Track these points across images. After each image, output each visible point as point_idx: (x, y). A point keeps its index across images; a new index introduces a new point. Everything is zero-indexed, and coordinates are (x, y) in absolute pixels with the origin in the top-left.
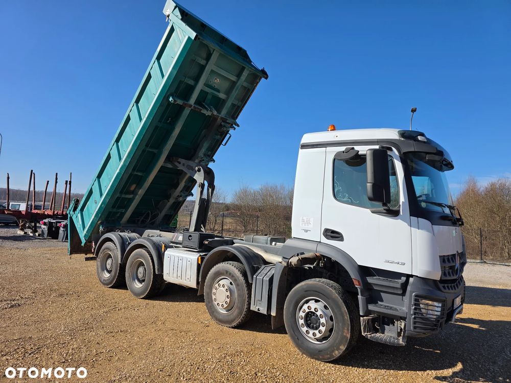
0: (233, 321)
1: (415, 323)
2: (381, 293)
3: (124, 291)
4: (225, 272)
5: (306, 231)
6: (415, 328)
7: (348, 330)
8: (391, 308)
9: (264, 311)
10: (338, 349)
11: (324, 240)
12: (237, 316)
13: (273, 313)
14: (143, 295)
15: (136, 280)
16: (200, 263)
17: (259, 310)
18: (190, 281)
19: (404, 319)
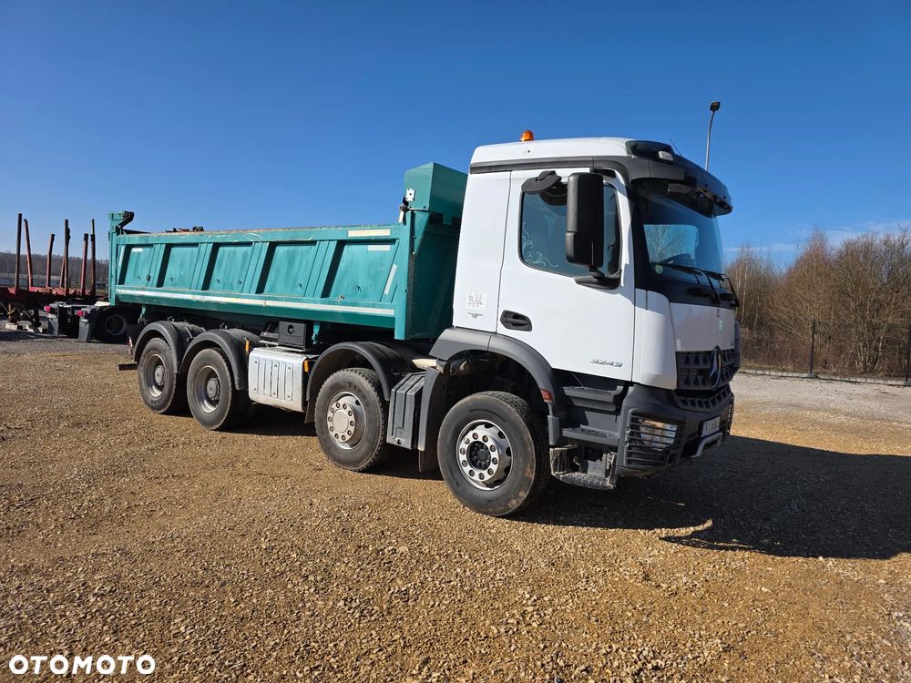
0: (359, 461)
1: (629, 455)
2: (586, 413)
3: (185, 419)
4: (347, 385)
5: (476, 316)
6: (629, 462)
7: (532, 467)
8: (596, 434)
9: (406, 443)
10: (516, 497)
11: (503, 330)
12: (367, 454)
13: (421, 448)
14: (218, 423)
15: (205, 401)
16: (307, 370)
17: (399, 443)
18: (291, 400)
19: (614, 449)
